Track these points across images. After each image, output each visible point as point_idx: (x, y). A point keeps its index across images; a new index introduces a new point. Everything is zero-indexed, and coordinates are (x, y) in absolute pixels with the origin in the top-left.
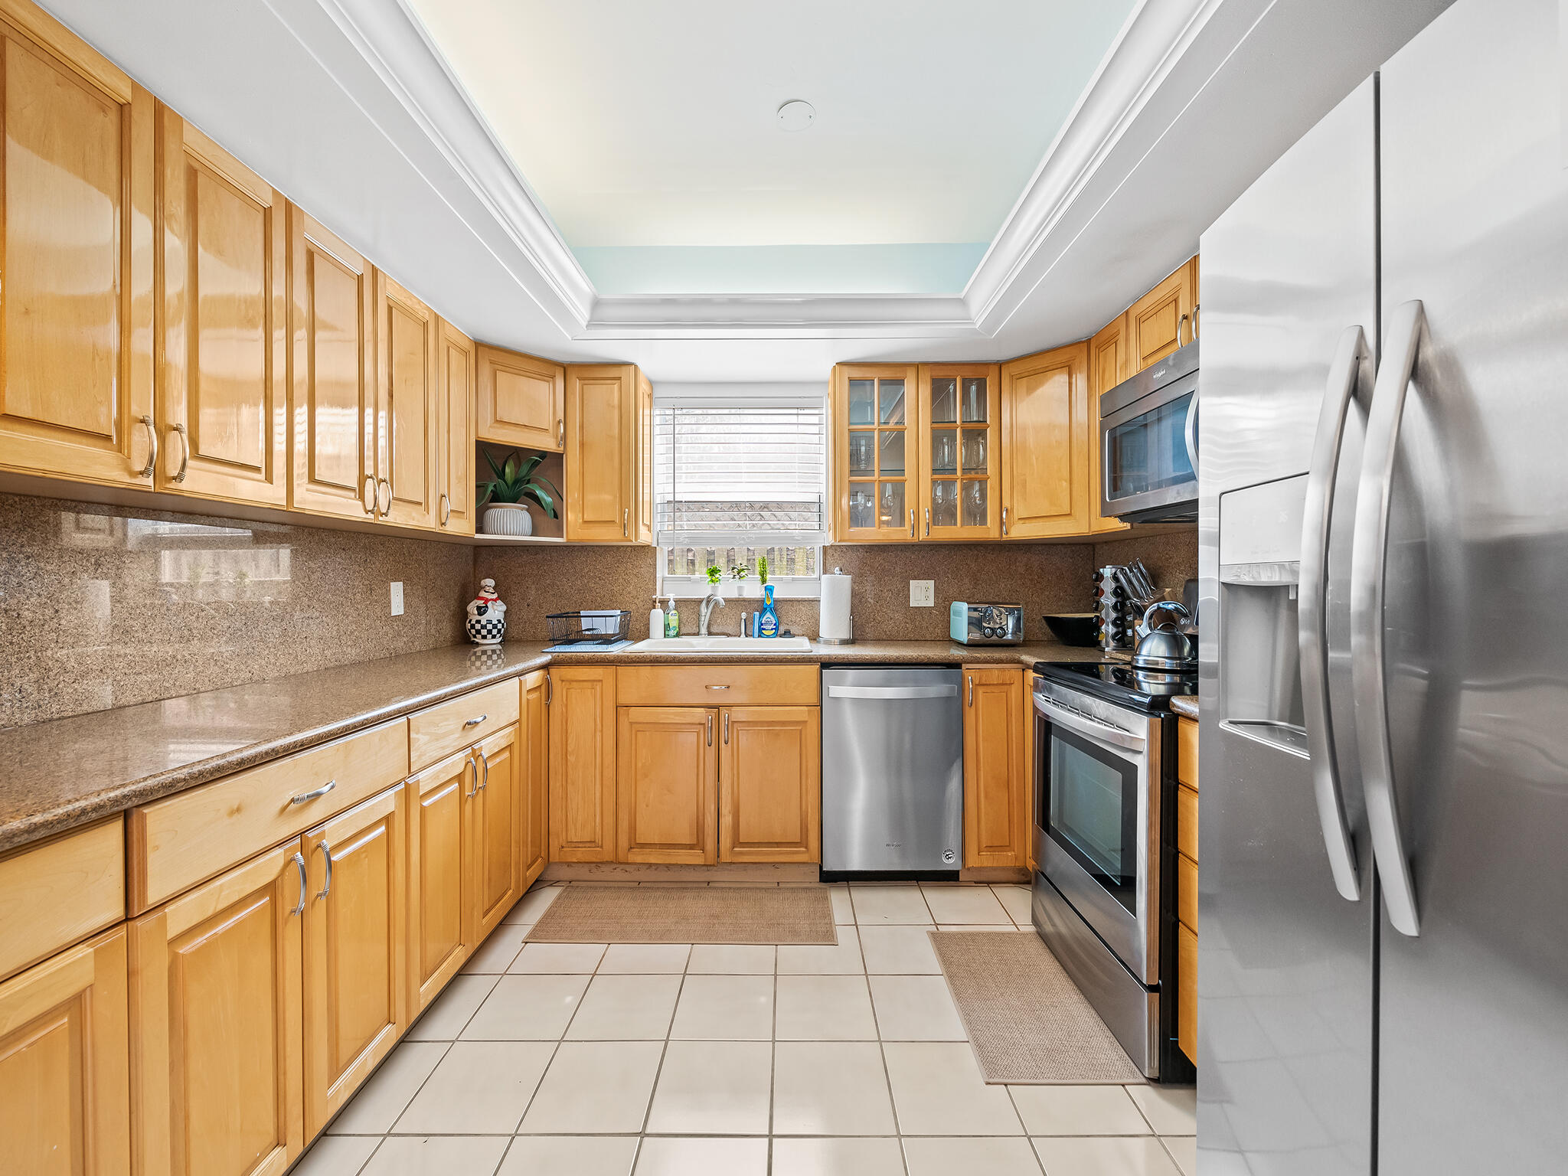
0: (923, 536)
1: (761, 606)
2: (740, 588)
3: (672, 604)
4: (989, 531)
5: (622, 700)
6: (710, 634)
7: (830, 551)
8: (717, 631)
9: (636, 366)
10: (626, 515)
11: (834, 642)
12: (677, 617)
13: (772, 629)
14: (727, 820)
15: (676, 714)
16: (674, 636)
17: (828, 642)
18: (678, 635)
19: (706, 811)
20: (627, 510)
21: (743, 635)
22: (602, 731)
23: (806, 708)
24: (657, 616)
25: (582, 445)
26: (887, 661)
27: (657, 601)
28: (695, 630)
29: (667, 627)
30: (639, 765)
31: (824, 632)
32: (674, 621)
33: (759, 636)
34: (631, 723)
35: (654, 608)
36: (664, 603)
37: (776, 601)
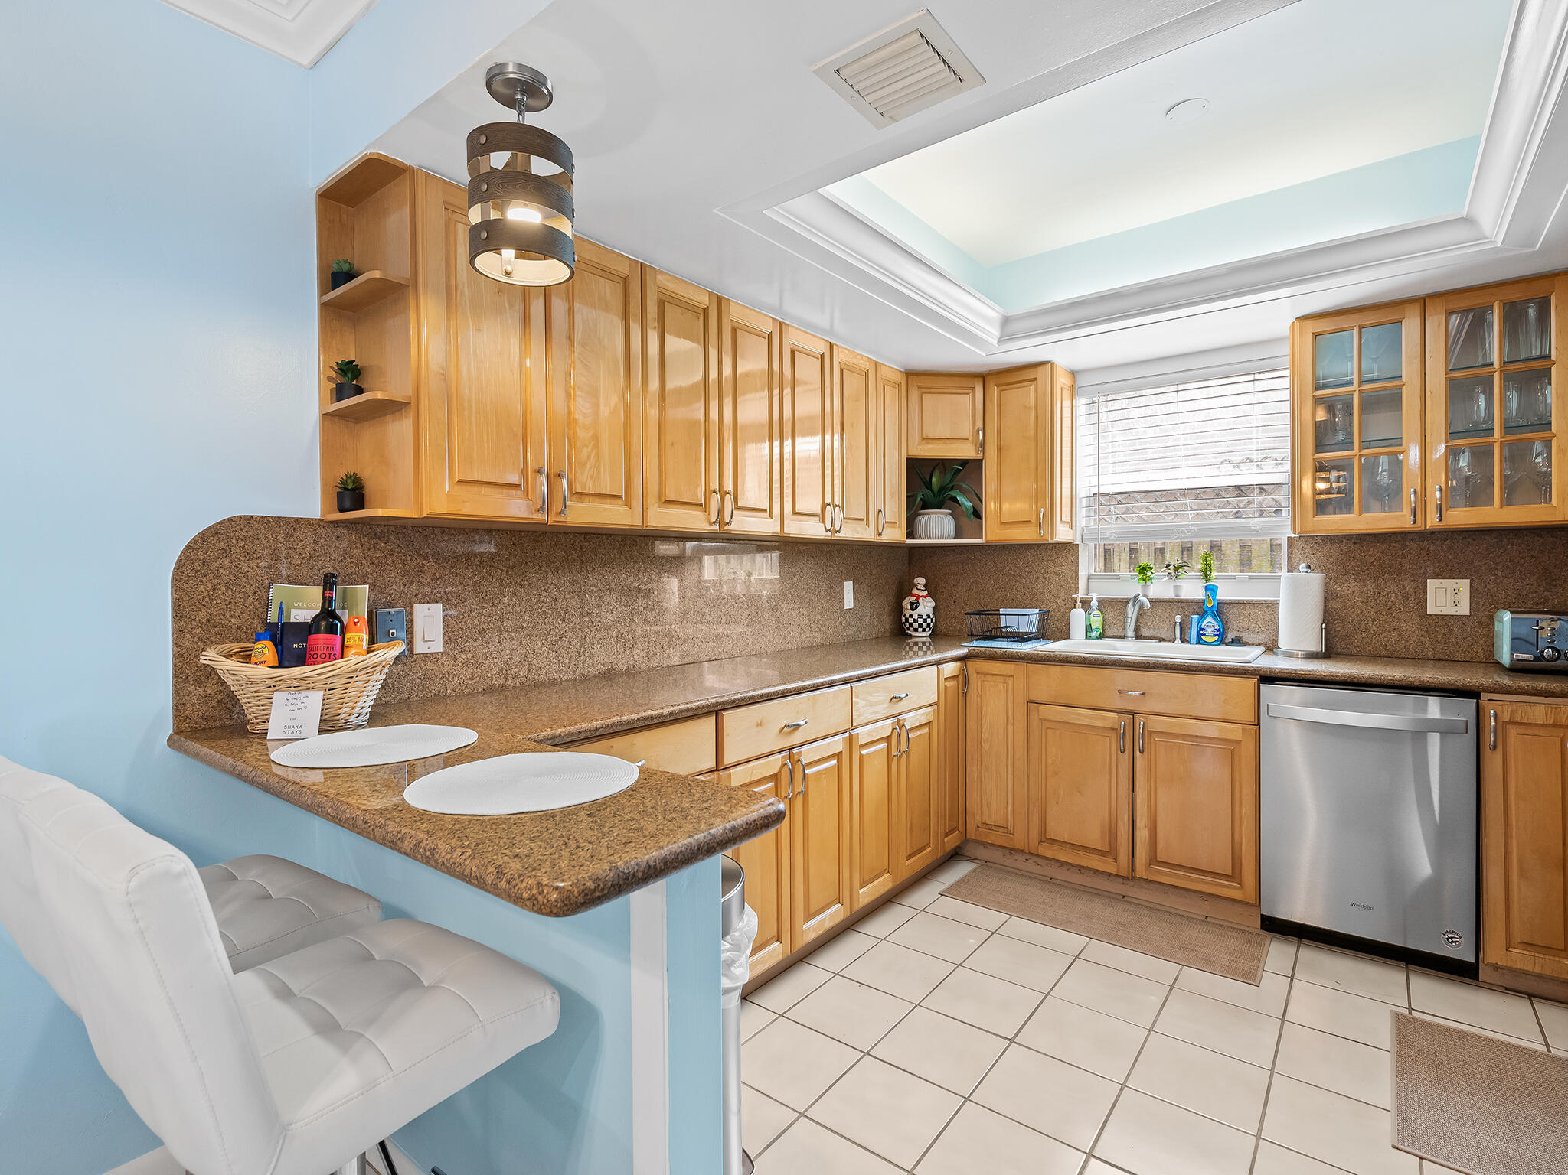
0: (1432, 521)
1: (1200, 609)
2: (1177, 588)
3: (1094, 603)
4: (1554, 512)
5: (1033, 696)
6: (1138, 637)
7: (1298, 544)
8: (1147, 635)
9: (1052, 364)
10: (1042, 514)
11: (1298, 655)
12: (1100, 618)
13: (1215, 635)
14: (1142, 834)
15: (1086, 716)
16: (1097, 638)
17: (1288, 655)
18: (1102, 636)
19: (1118, 819)
20: (1042, 509)
21: (1178, 641)
22: (1013, 724)
23: (1240, 726)
24: (1078, 615)
25: (1000, 449)
26: (1355, 680)
27: (1078, 601)
28: (1120, 632)
29: (1088, 628)
30: (1050, 761)
31: (1283, 643)
32: (1096, 622)
33: (1199, 643)
34: (1042, 720)
35: (1075, 608)
36: (1086, 603)
37: (1220, 603)
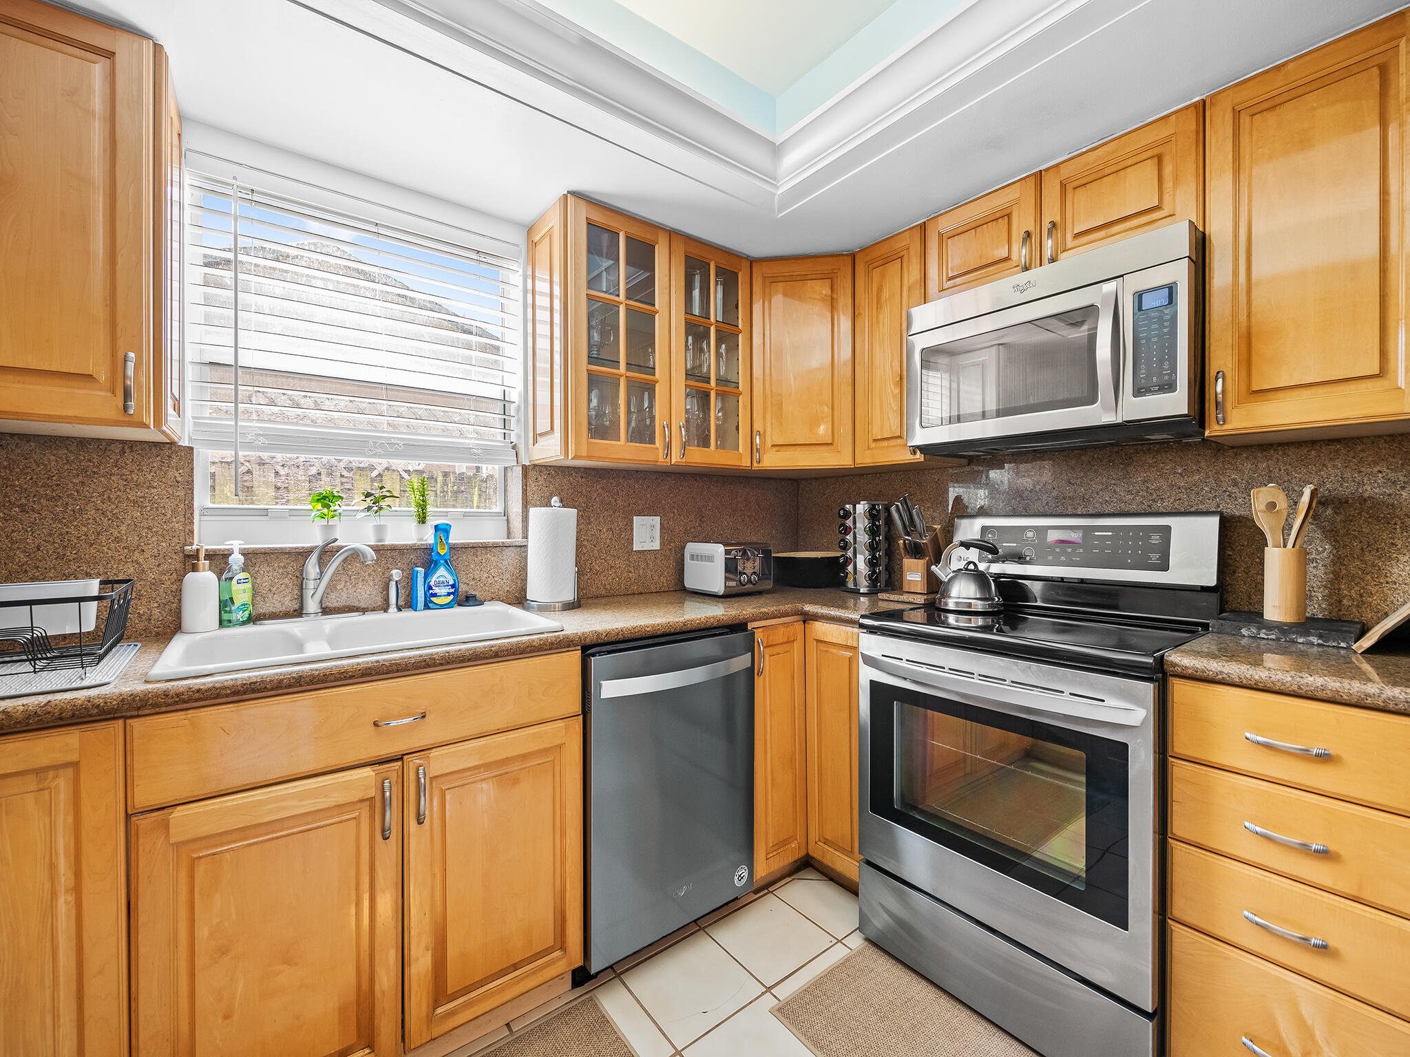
0: (676, 458)
1: (428, 558)
2: (380, 529)
3: (237, 560)
4: (740, 458)
5: (144, 796)
6: (326, 611)
7: (532, 474)
8: (336, 605)
11: (555, 607)
12: (249, 585)
13: (449, 594)
15: (301, 796)
16: (244, 623)
17: (544, 609)
18: (253, 619)
20: (132, 355)
21: (393, 609)
24: (202, 585)
27: (202, 555)
28: (289, 604)
29: (225, 604)
31: (535, 591)
32: (242, 593)
33: (427, 607)
34: (177, 845)
35: (195, 568)
36: (219, 560)
37: (453, 548)
